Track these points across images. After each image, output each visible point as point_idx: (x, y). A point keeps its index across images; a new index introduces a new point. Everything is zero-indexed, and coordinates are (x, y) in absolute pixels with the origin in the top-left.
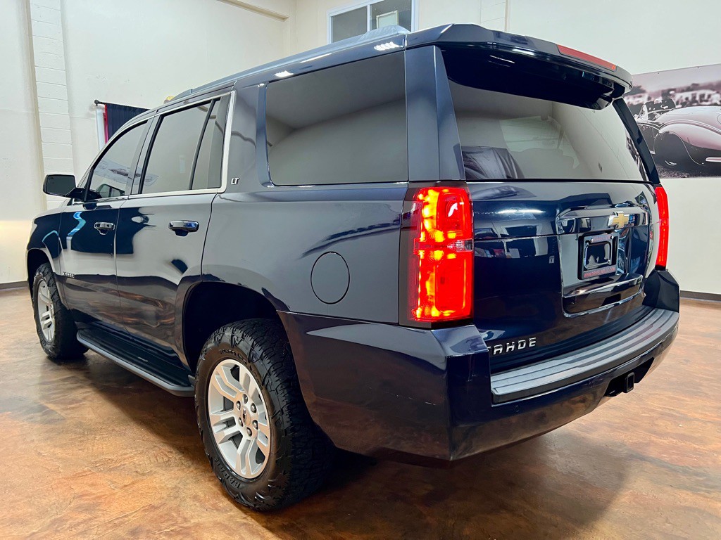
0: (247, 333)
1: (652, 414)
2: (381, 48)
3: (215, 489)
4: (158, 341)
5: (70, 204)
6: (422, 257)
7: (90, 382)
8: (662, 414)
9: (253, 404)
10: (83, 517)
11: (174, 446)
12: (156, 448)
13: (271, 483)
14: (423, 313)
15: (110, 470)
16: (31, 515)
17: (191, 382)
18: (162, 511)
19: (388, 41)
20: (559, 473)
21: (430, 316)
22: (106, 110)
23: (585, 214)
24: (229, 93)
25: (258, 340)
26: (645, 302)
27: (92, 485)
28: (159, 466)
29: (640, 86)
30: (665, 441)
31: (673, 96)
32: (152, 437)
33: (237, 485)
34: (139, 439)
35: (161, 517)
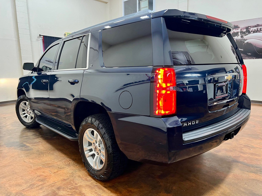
0: (96, 119)
1: (241, 146)
2: (142, 18)
3: (86, 173)
4: (64, 121)
5: (32, 73)
6: (158, 93)
7: (41, 136)
8: (244, 145)
9: (99, 144)
10: (40, 183)
11: (71, 158)
12: (65, 159)
13: (105, 172)
14: (158, 112)
15: (49, 167)
16: (23, 183)
17: (77, 136)
18: (68, 181)
19: (145, 15)
20: (207, 167)
21: (161, 113)
22: (43, 38)
23: (216, 76)
24: (88, 34)
25: (101, 122)
26: (238, 106)
27: (43, 172)
28: (66, 165)
29: (238, 26)
30: (246, 156)
31: (250, 29)
32: (63, 155)
33: (94, 172)
34: (59, 156)
35: (68, 183)
